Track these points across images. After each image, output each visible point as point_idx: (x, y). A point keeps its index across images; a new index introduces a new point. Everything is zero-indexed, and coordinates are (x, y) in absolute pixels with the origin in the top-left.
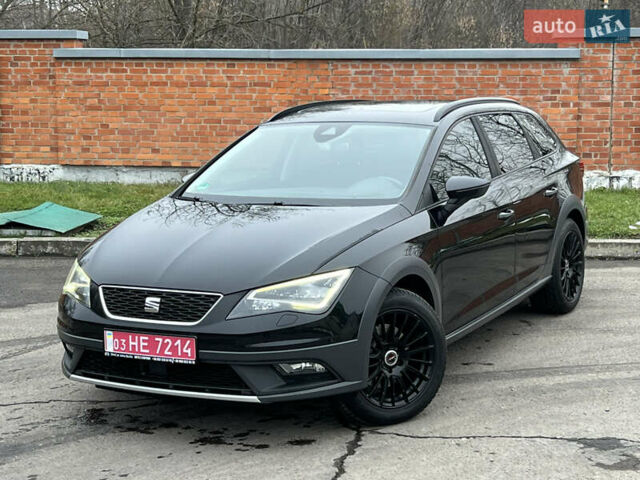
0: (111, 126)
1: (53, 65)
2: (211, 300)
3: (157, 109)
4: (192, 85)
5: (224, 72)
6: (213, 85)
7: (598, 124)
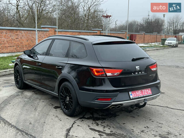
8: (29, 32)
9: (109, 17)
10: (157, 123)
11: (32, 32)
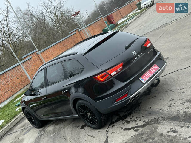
8: (15, 69)
9: (79, 13)
10: (179, 90)
11: (17, 68)
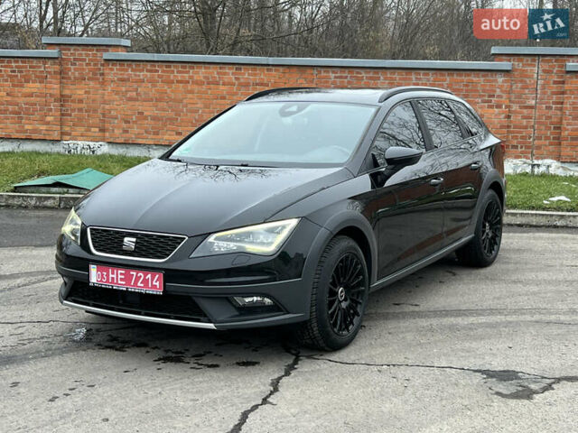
0: (146, 113)
1: (102, 65)
2: (177, 241)
3: (181, 101)
4: (208, 83)
5: (233, 74)
6: (224, 84)
7: (524, 122)
